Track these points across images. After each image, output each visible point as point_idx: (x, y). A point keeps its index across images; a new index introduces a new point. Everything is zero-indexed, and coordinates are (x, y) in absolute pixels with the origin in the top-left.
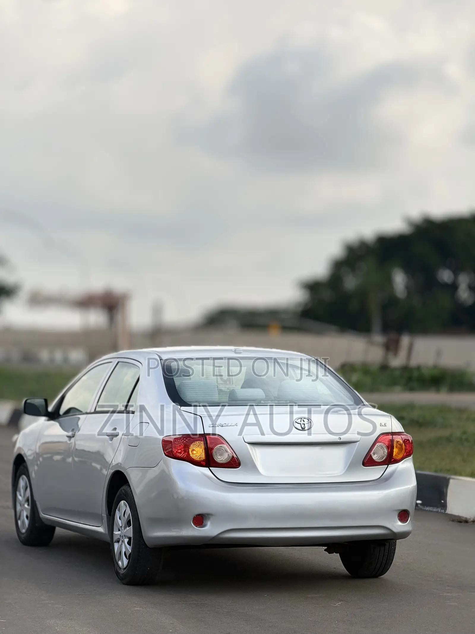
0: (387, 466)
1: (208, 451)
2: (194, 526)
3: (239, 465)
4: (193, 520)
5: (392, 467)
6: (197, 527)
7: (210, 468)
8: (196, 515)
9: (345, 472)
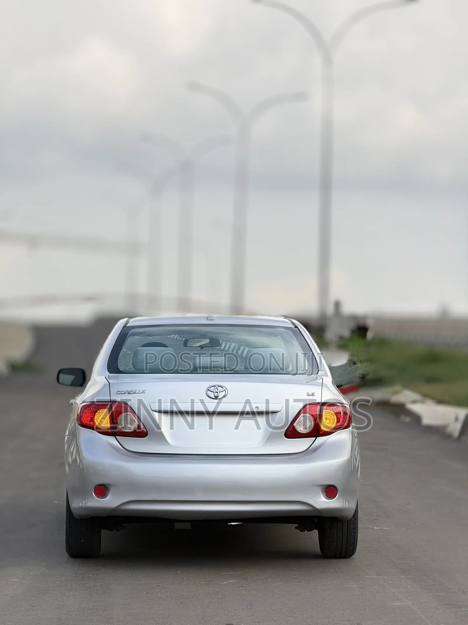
0: (315, 438)
1: (114, 419)
2: (95, 496)
3: (146, 435)
4: (94, 491)
5: (320, 440)
6: (98, 498)
7: (117, 437)
8: (98, 485)
9: (264, 443)
